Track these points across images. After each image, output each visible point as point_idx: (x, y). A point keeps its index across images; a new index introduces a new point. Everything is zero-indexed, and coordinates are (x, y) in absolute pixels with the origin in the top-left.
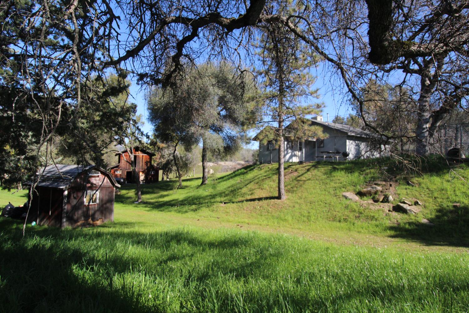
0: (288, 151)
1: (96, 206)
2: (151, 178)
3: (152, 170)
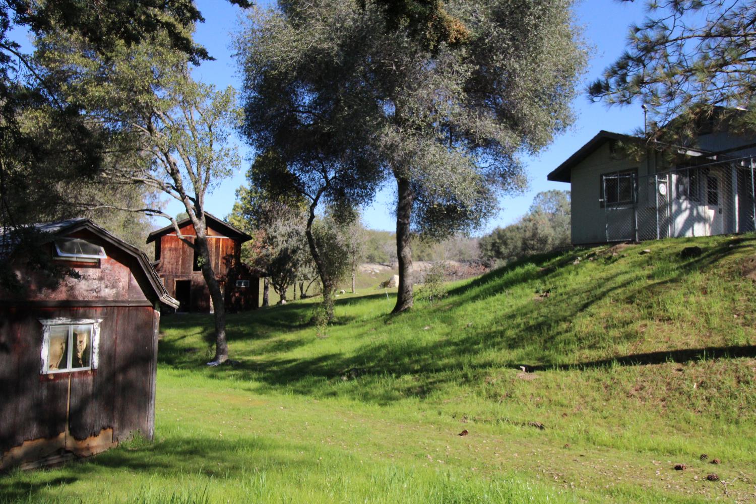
0: (680, 205)
1: (90, 378)
2: (238, 300)
3: (242, 279)
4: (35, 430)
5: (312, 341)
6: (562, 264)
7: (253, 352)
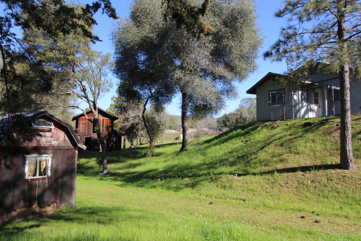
1: (47, 181)
3: (114, 136)
4: (22, 204)
5: (145, 164)
6: (253, 130)
7: (119, 169)
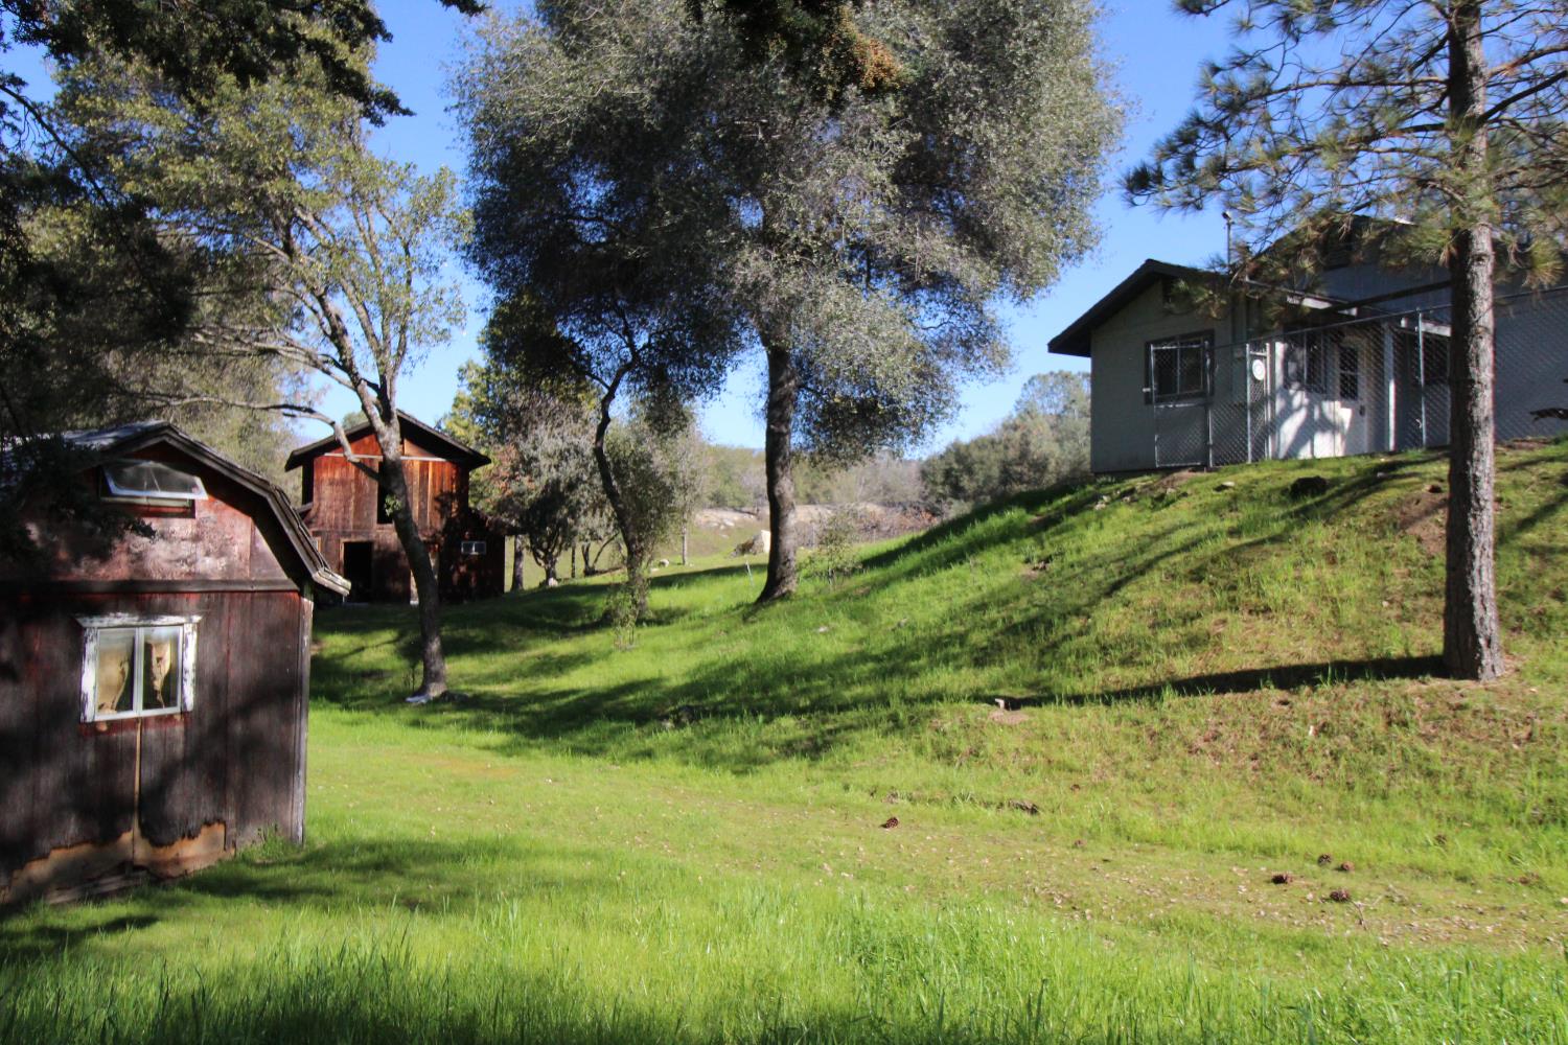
0: (1289, 400)
1: (179, 729)
2: (464, 578)
3: (472, 538)
4: (72, 828)
5: (606, 656)
6: (1073, 509)
7: (495, 678)
